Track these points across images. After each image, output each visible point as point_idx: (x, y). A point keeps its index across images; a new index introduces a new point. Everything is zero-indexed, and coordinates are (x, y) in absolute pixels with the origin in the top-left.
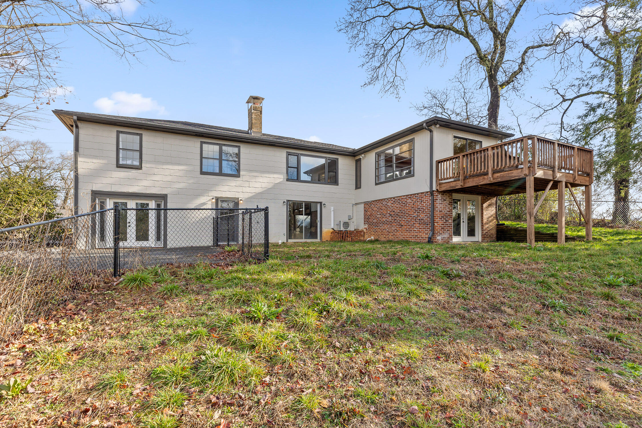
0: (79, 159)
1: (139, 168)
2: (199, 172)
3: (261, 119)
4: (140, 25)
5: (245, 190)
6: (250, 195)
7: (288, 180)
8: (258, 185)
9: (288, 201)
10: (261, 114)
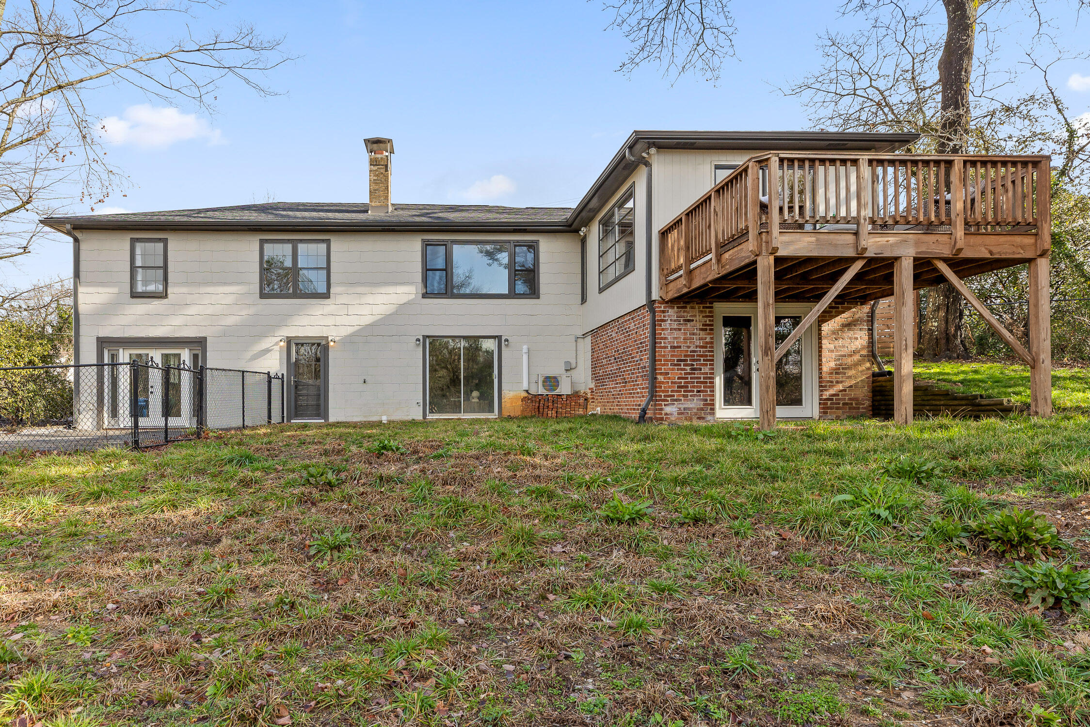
0: (81, 289)
1: (164, 295)
2: (258, 295)
3: (387, 180)
4: (211, 47)
5: (339, 320)
6: (350, 330)
7: (425, 296)
8: (366, 310)
9: (425, 337)
10: (387, 170)
